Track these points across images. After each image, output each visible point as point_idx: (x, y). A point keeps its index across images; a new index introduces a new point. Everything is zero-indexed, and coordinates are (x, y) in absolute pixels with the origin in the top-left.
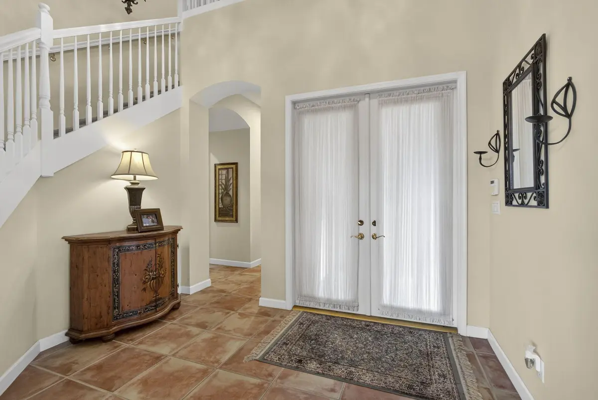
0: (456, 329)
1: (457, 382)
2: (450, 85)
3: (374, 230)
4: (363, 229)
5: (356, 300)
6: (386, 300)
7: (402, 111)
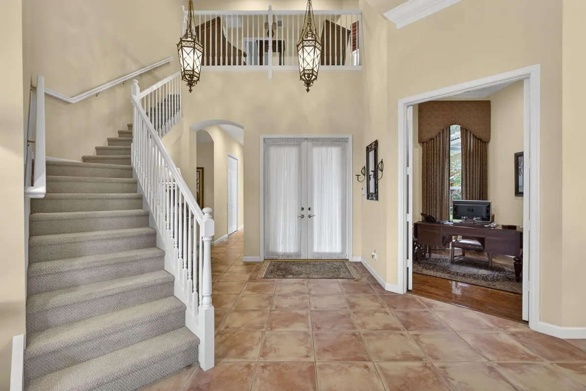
0: (348, 260)
1: (349, 272)
2: (345, 140)
3: (309, 213)
4: (303, 213)
5: (300, 251)
6: (316, 250)
7: (324, 149)
